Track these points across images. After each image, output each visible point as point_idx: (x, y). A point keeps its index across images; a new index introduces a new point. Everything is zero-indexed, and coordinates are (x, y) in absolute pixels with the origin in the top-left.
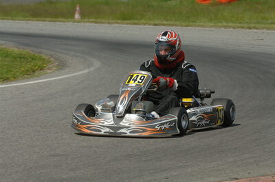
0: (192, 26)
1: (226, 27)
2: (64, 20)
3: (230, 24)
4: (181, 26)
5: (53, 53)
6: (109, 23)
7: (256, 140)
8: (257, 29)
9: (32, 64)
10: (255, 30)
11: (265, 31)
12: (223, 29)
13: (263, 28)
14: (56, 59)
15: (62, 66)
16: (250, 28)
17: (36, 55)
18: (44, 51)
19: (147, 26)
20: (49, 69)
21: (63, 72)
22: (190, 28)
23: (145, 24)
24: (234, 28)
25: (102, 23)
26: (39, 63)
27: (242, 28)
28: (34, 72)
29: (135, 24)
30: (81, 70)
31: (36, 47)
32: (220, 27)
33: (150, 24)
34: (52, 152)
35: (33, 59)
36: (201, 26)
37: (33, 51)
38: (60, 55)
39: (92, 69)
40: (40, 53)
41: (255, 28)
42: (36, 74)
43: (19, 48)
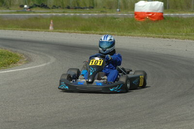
0: (125, 36)
1: (148, 37)
2: (39, 30)
3: (151, 35)
4: (118, 35)
5: (25, 52)
6: (69, 33)
7: (149, 113)
8: (169, 38)
9: (9, 59)
10: (168, 39)
11: (174, 39)
12: (146, 38)
13: (173, 38)
14: (26, 56)
15: (29, 61)
16: (165, 38)
17: (13, 53)
18: (18, 50)
19: (95, 35)
20: (20, 63)
21: (28, 65)
22: (124, 37)
23: (94, 34)
24: (153, 37)
25: (65, 32)
26: (14, 59)
27: (159, 37)
28: (9, 64)
29: (87, 33)
30: (41, 64)
31: (14, 48)
32: (145, 37)
33: (97, 34)
34: (7, 120)
35: (10, 56)
36: (132, 36)
37: (11, 51)
38: (29, 53)
39: (49, 63)
40: (16, 52)
41: (167, 38)
42: (10, 66)
43: (2, 49)
